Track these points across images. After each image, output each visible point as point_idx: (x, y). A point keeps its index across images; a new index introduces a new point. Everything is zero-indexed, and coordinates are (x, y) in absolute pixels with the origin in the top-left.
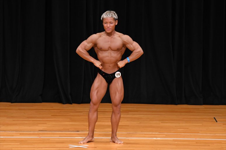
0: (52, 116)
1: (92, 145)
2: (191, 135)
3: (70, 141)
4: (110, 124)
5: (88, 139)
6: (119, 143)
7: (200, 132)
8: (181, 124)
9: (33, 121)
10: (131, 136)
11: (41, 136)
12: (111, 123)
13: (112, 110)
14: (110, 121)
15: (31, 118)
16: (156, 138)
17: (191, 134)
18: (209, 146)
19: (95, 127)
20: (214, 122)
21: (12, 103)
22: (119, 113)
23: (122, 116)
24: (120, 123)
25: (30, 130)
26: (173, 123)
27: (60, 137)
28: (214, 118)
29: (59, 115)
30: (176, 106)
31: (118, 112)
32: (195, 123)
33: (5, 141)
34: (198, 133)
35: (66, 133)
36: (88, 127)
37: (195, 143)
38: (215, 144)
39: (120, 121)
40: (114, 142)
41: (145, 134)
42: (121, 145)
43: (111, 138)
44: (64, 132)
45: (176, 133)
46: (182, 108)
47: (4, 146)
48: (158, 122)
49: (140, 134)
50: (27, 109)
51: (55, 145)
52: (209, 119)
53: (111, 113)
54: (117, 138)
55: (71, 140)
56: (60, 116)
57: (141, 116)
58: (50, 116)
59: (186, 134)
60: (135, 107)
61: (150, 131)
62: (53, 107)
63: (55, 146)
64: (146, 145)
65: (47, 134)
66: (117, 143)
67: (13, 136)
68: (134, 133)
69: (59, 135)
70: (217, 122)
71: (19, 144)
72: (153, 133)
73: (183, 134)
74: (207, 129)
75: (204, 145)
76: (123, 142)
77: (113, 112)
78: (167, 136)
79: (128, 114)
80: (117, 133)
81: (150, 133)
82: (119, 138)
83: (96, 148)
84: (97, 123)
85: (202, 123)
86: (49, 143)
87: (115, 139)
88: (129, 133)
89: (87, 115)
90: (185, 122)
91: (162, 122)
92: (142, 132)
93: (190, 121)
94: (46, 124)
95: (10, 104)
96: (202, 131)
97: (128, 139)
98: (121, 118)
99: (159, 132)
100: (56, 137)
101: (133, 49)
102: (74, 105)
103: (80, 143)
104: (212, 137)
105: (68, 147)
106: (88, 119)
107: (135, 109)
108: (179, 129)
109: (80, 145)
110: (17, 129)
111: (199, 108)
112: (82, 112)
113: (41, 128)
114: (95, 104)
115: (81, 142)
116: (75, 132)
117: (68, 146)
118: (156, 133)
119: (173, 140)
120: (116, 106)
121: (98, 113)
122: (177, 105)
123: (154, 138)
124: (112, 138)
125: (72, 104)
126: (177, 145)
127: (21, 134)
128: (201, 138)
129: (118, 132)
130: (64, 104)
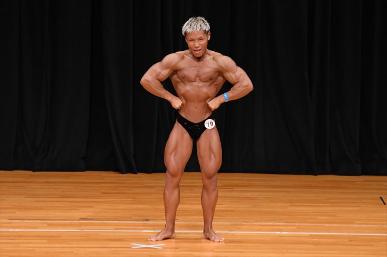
0: (102, 193)
1: (171, 243)
2: (340, 227)
3: (133, 236)
4: (200, 207)
5: (164, 234)
6: (218, 240)
7: (356, 222)
8: (323, 209)
9: (70, 202)
10: (238, 228)
11: (83, 227)
12: (201, 205)
13: (202, 185)
14: (200, 203)
15: (67, 197)
16: (280, 233)
17: (341, 225)
18: (371, 245)
19: (177, 214)
20: (382, 205)
21: (33, 171)
22: (214, 190)
23: (220, 194)
24: (217, 206)
25: (65, 219)
26: (311, 206)
27: (116, 229)
28: (381, 198)
29: (115, 191)
30: (315, 177)
31: (213, 188)
32: (348, 206)
33: (22, 236)
34: (353, 223)
35: (126, 223)
36: (164, 214)
37: (348, 240)
38: (381, 243)
39: (217, 203)
40: (209, 239)
41: (262, 226)
42: (221, 243)
43: (202, 232)
44: (122, 222)
45: (314, 224)
46: (324, 181)
47: (21, 245)
48: (284, 204)
49: (253, 225)
50: (59, 182)
51: (107, 244)
52: (371, 199)
53: (202, 189)
54: (214, 232)
55: (135, 236)
56: (116, 193)
57: (255, 194)
58: (100, 193)
59: (332, 225)
60: (244, 178)
61: (270, 221)
62: (103, 179)
63: (107, 246)
64: (264, 243)
65: (95, 225)
66: (214, 241)
67: (36, 228)
68: (243, 223)
69: (114, 227)
70: (385, 204)
71: (46, 241)
72: (276, 224)
73: (326, 225)
74: (368, 217)
75: (363, 244)
76: (223, 239)
77: (205, 187)
78: (299, 229)
79: (232, 191)
80: (213, 223)
81: (271, 224)
82: (217, 232)
83: (178, 248)
84: (180, 206)
85: (359, 206)
86: (97, 240)
87: (209, 234)
88: (234, 223)
89: (163, 192)
90: (330, 205)
91: (291, 204)
92: (256, 221)
93: (339, 202)
94: (92, 207)
95: (30, 173)
96: (359, 220)
97: (233, 234)
98: (219, 199)
99: (286, 222)
100: (109, 231)
101: (236, 81)
102: (140, 175)
103: (151, 241)
104: (377, 230)
105: (130, 248)
106: (163, 200)
107: (245, 182)
108: (319, 218)
109: (150, 244)
110: (41, 216)
111: (354, 182)
112: (153, 187)
113: (84, 215)
114: (173, 176)
115: (152, 239)
116: (141, 222)
117: (129, 246)
118: (281, 224)
119: (310, 235)
120: (210, 177)
121: (181, 188)
122: (316, 175)
123: (277, 233)
124: (204, 231)
125: (136, 174)
126: (315, 244)
127: (49, 225)
128: (357, 232)
129: (215, 221)
130: (122, 173)
